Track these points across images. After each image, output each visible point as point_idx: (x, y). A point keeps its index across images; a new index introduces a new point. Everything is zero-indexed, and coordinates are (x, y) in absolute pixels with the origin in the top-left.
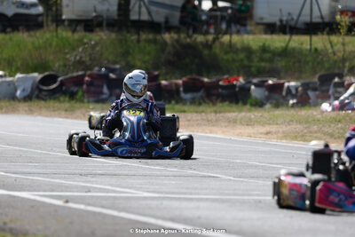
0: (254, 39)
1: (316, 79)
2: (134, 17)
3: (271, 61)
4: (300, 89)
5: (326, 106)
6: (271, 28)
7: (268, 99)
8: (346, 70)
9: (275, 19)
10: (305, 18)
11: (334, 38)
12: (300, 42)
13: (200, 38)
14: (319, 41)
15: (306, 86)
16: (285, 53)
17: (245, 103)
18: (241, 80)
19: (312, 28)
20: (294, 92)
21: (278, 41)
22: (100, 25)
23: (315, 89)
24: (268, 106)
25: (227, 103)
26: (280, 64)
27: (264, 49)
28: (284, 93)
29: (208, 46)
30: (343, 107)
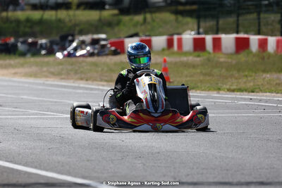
0: (20, 15)
1: (57, 38)
3: (31, 27)
4: (48, 45)
6: (35, 7)
7: (29, 51)
8: (76, 32)
9: (36, 2)
11: (71, 12)
12: (49, 15)
14: (62, 14)
15: (52, 43)
16: (41, 22)
17: (15, 54)
18: (12, 40)
19: (57, 7)
20: (44, 46)
21: (36, 15)
23: (57, 44)
24: (29, 55)
25: (4, 54)
26: (37, 29)
27: (28, 20)
28: (38, 47)
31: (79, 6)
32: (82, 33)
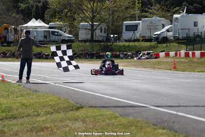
0: (121, 44)
1: (134, 52)
2: (94, 39)
3: (125, 48)
5: (135, 59)
6: (126, 41)
7: (124, 57)
8: (142, 50)
9: (127, 39)
10: (133, 39)
11: (140, 43)
12: (132, 44)
13: (109, 44)
14: (136, 43)
15: (133, 54)
16: (128, 46)
17: (119, 58)
18: (118, 53)
19: (135, 41)
20: (130, 55)
21: (127, 44)
22: (87, 41)
23: (135, 55)
24: (124, 59)
26: (127, 49)
27: (124, 46)
28: (128, 56)
29: (111, 45)
30: (139, 59)
31: (142, 41)
32: (144, 50)
